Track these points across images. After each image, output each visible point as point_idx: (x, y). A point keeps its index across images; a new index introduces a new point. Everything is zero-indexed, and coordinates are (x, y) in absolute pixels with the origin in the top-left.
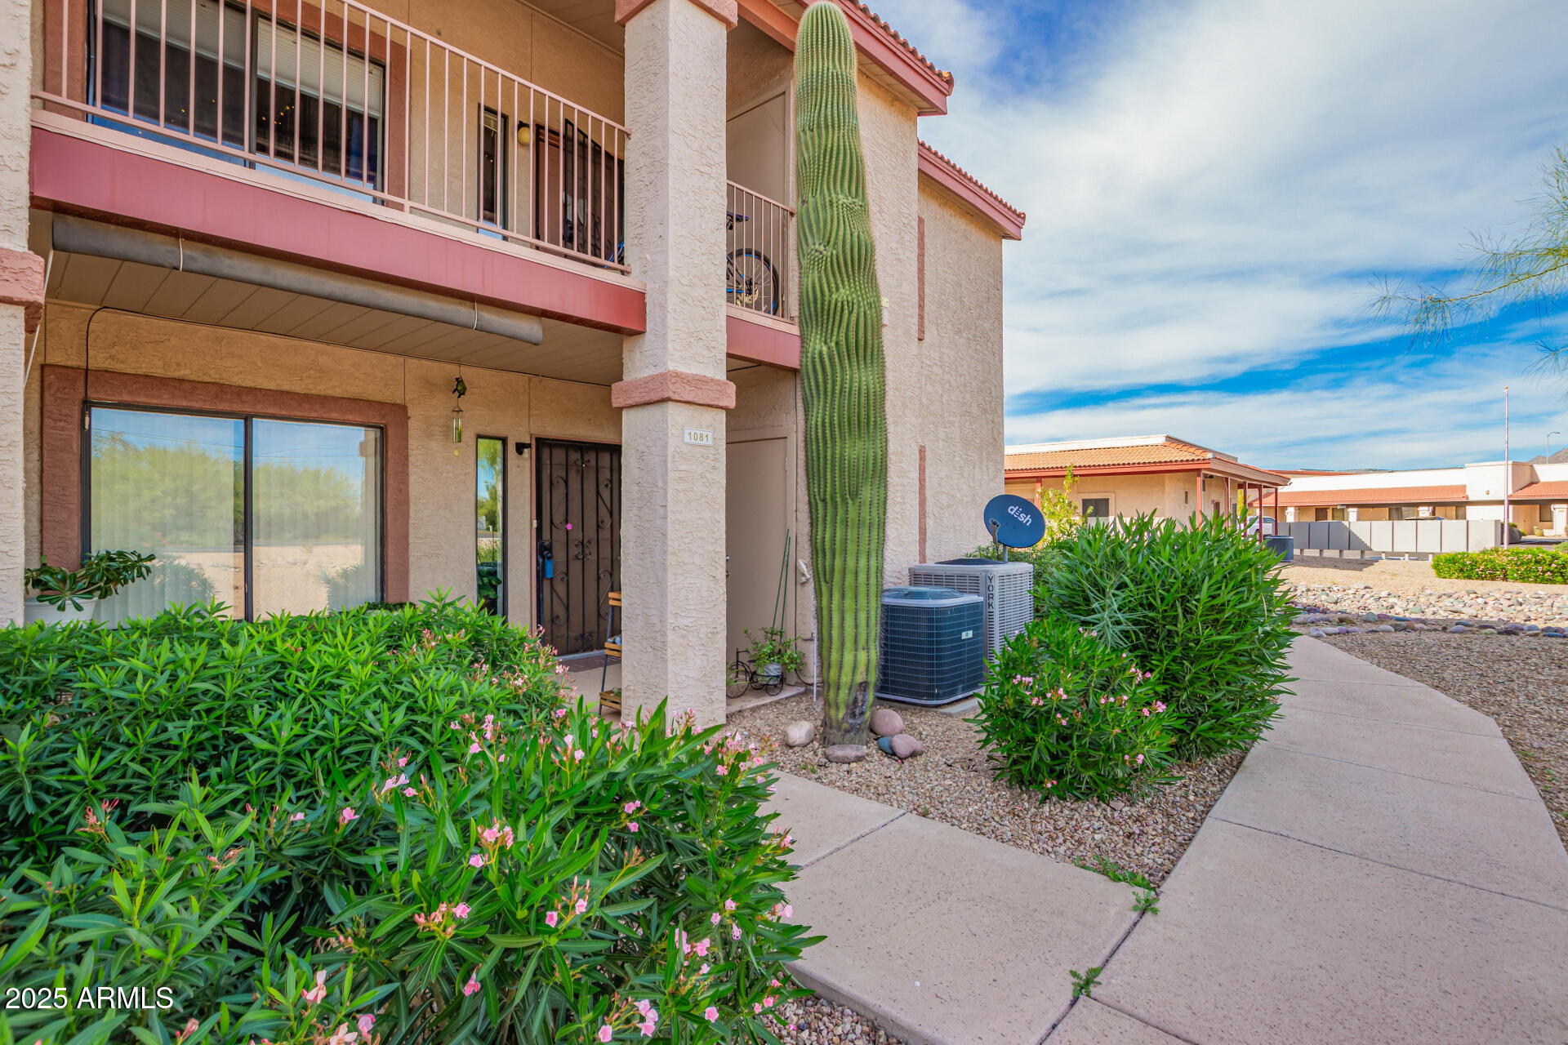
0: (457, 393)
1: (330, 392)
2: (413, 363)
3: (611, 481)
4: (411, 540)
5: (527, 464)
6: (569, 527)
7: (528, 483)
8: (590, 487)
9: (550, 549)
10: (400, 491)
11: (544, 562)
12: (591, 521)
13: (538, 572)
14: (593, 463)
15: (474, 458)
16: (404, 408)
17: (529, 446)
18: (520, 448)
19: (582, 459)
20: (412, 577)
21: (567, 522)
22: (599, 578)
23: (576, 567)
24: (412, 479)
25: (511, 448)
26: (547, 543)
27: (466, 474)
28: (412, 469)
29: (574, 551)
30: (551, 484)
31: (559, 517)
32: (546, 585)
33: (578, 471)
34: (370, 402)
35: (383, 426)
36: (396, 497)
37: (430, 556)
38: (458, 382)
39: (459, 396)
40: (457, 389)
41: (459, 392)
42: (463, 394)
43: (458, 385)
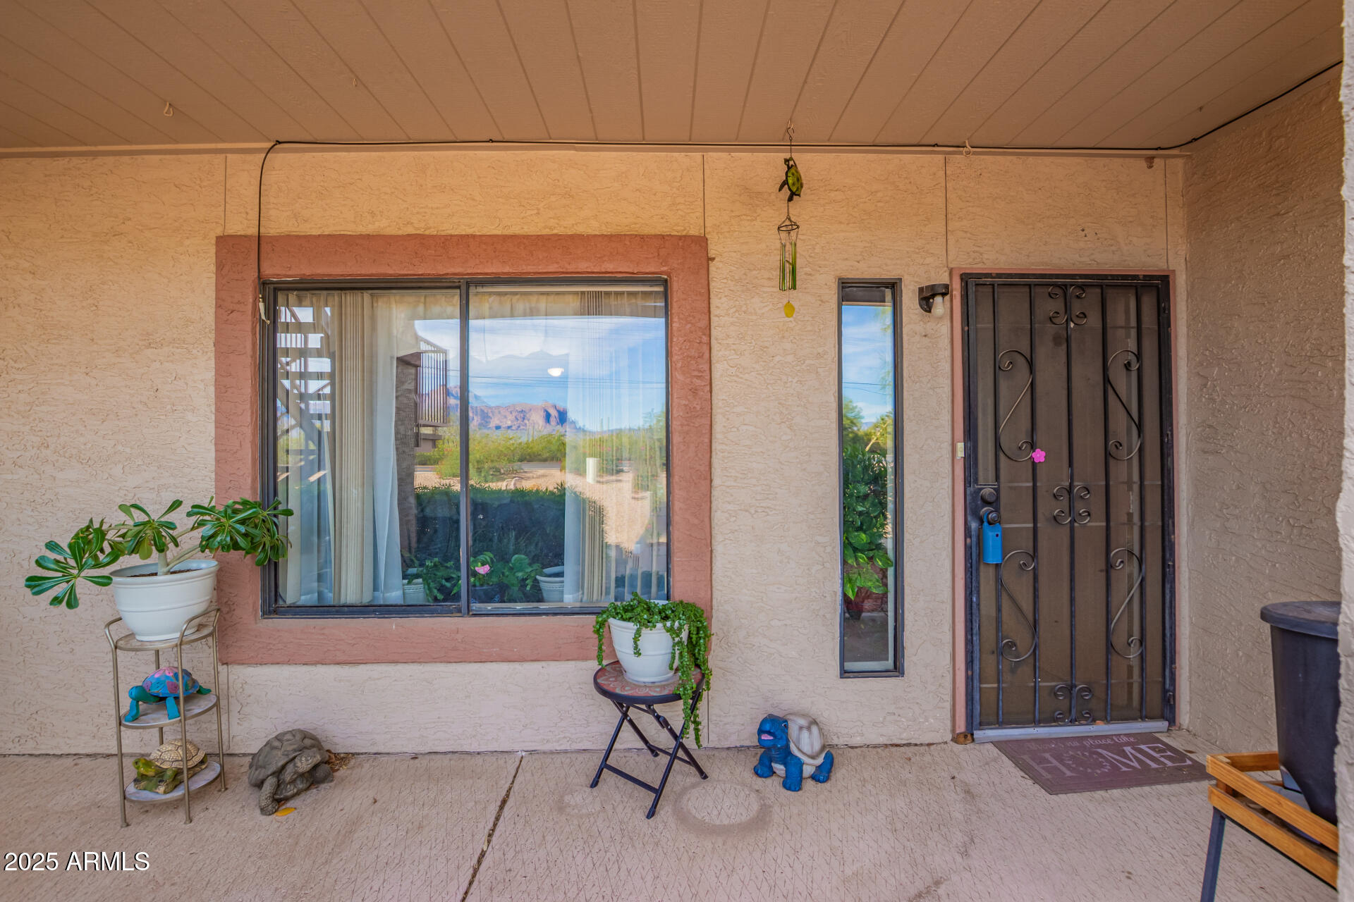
0: (786, 191)
1: (581, 229)
2: (717, 159)
3: (1139, 356)
4: (717, 481)
5: (944, 329)
6: (1039, 455)
7: (947, 367)
8: (1086, 373)
9: (994, 503)
10: (694, 391)
11: (980, 530)
12: (1089, 442)
13: (968, 549)
14: (1094, 320)
15: (835, 322)
16: (702, 241)
17: (945, 291)
18: (927, 298)
19: (1067, 309)
20: (718, 548)
21: (1033, 446)
22: (1109, 567)
23: (1053, 541)
24: (719, 369)
25: (910, 300)
26: (987, 491)
27: (819, 356)
28: (717, 352)
29: (1048, 507)
30: (997, 368)
31: (1014, 436)
32: (987, 578)
33: (1056, 340)
34: (643, 239)
35: (666, 277)
36: (687, 403)
37: (753, 512)
38: (789, 168)
39: (790, 199)
40: (785, 183)
41: (790, 189)
42: (799, 195)
43: (789, 174)
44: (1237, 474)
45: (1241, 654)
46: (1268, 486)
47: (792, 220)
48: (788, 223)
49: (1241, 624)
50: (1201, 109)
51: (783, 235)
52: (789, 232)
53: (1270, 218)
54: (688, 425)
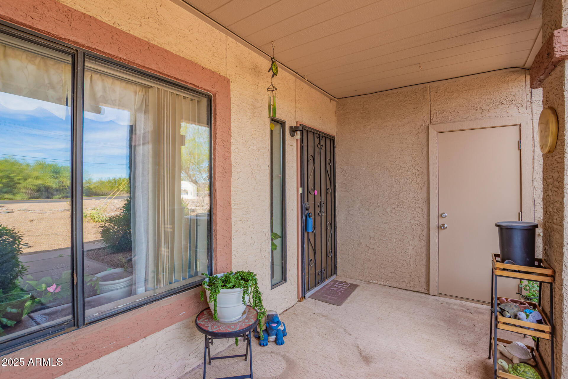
0: (271, 73)
2: (231, 41)
5: (295, 144)
6: (315, 192)
7: (295, 159)
9: (308, 209)
11: (306, 220)
13: (302, 228)
14: (324, 148)
15: (269, 134)
16: (227, 80)
17: (301, 130)
21: (314, 189)
22: (327, 228)
23: (318, 222)
26: (307, 205)
30: (308, 161)
33: (318, 154)
35: (211, 94)
36: (223, 165)
37: (243, 221)
38: (273, 62)
39: (273, 76)
40: (271, 69)
41: (273, 72)
42: (276, 75)
43: (273, 65)
44: (353, 197)
45: (354, 249)
46: (362, 200)
47: (274, 86)
48: (271, 87)
49: (354, 240)
50: (356, 90)
51: (270, 93)
52: (272, 91)
53: (363, 126)
54: (223, 177)
